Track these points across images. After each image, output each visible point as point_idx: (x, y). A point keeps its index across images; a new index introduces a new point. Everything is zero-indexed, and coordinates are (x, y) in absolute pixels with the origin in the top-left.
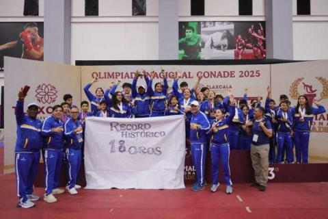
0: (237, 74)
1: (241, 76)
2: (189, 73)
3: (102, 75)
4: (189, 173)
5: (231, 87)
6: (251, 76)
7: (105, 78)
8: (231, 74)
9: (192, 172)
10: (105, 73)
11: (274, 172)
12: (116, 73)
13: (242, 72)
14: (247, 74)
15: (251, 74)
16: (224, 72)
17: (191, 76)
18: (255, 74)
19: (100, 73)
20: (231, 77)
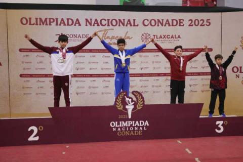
0: (186, 23)
1: (190, 25)
2: (134, 20)
3: (33, 21)
4: (136, 128)
5: (179, 37)
6: (201, 25)
7: (37, 24)
8: (180, 23)
9: (139, 127)
10: (37, 19)
11: (223, 125)
12: (50, 19)
13: (191, 20)
14: (197, 23)
15: (201, 23)
16: (173, 20)
17: (136, 24)
18: (205, 23)
19: (30, 19)
20: (180, 25)
